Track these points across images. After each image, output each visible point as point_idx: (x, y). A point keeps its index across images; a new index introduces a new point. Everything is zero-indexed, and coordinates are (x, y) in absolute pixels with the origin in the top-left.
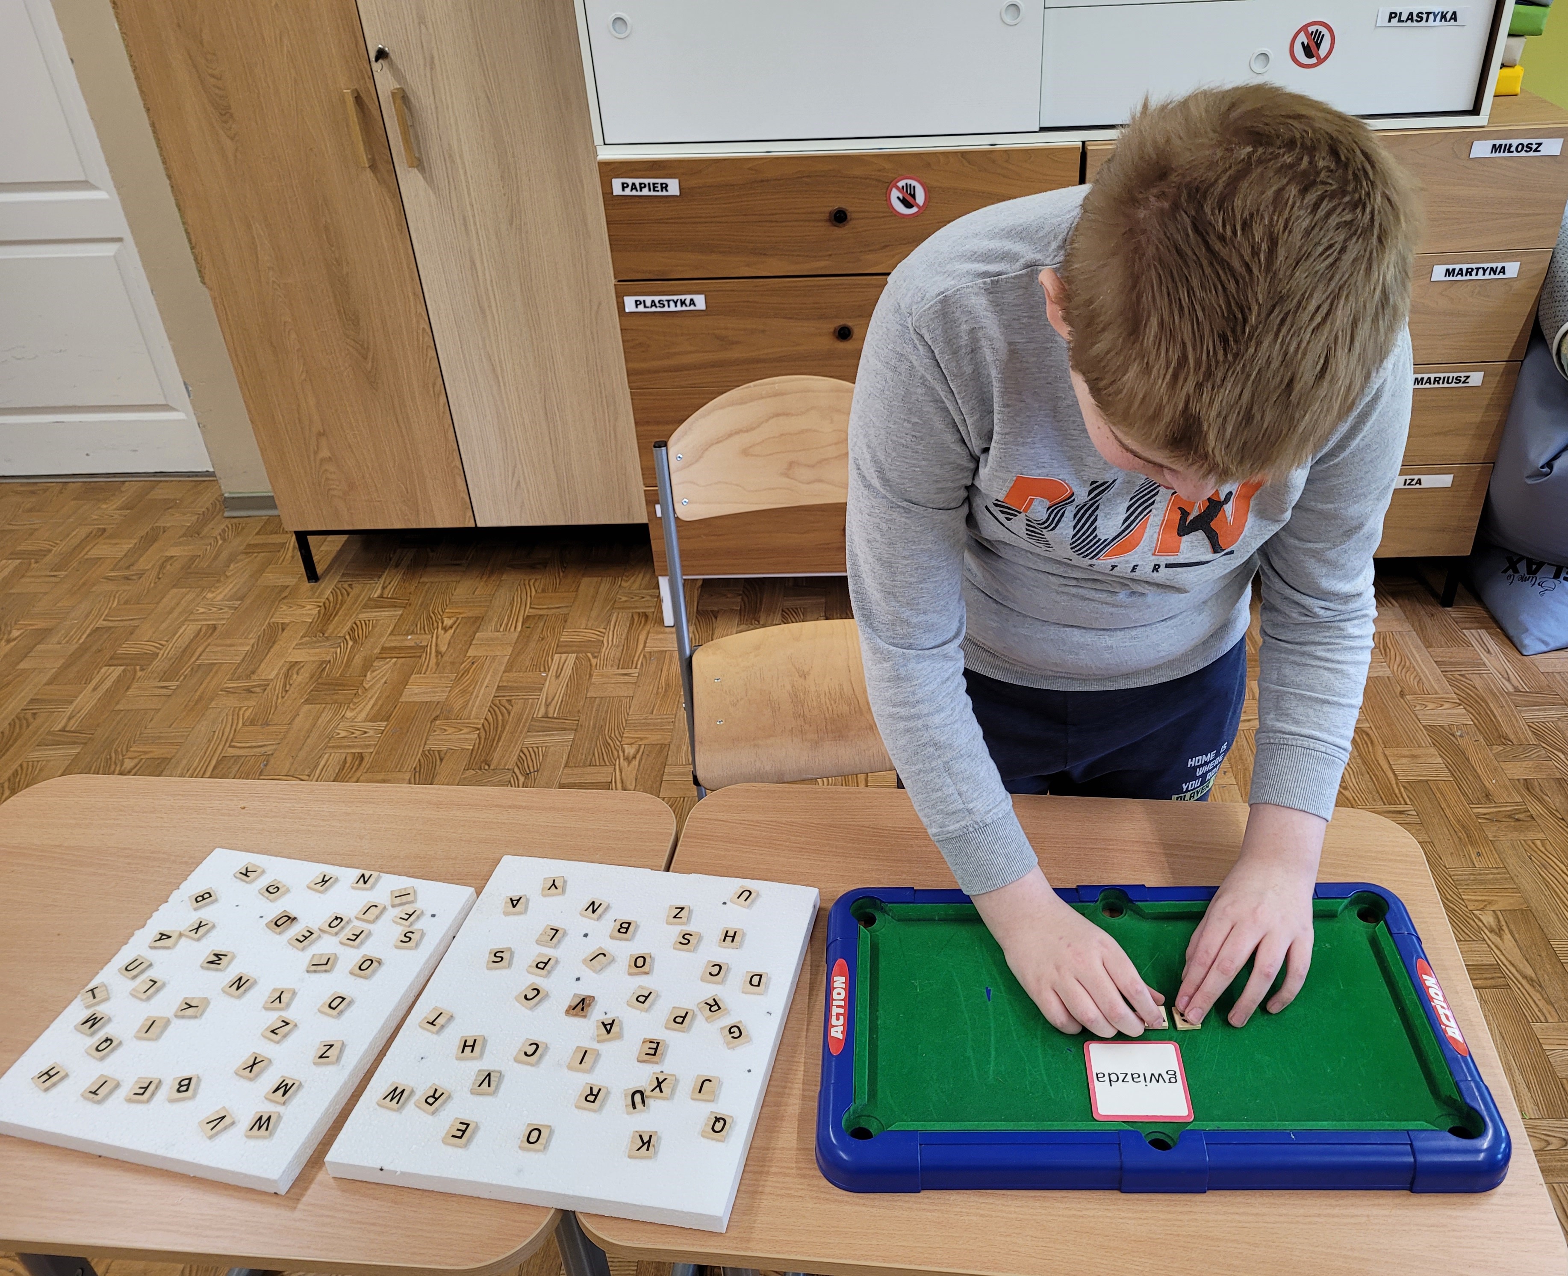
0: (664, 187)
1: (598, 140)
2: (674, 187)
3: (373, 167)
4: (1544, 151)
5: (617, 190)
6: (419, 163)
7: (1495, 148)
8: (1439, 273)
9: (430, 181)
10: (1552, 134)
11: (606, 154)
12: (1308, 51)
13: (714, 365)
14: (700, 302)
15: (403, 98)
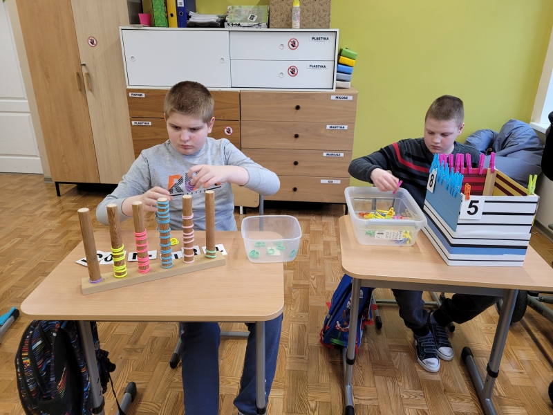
0: (141, 95)
1: (127, 84)
2: (144, 95)
3: (80, 90)
4: (348, 99)
5: (130, 95)
6: (91, 90)
7: (337, 98)
8: (328, 127)
9: (93, 94)
10: (350, 95)
11: (128, 87)
12: (293, 73)
13: (153, 140)
14: (150, 123)
15: (88, 74)
